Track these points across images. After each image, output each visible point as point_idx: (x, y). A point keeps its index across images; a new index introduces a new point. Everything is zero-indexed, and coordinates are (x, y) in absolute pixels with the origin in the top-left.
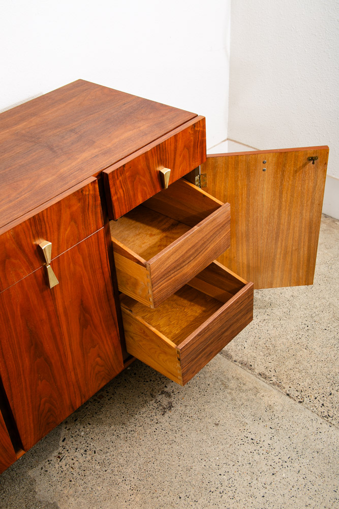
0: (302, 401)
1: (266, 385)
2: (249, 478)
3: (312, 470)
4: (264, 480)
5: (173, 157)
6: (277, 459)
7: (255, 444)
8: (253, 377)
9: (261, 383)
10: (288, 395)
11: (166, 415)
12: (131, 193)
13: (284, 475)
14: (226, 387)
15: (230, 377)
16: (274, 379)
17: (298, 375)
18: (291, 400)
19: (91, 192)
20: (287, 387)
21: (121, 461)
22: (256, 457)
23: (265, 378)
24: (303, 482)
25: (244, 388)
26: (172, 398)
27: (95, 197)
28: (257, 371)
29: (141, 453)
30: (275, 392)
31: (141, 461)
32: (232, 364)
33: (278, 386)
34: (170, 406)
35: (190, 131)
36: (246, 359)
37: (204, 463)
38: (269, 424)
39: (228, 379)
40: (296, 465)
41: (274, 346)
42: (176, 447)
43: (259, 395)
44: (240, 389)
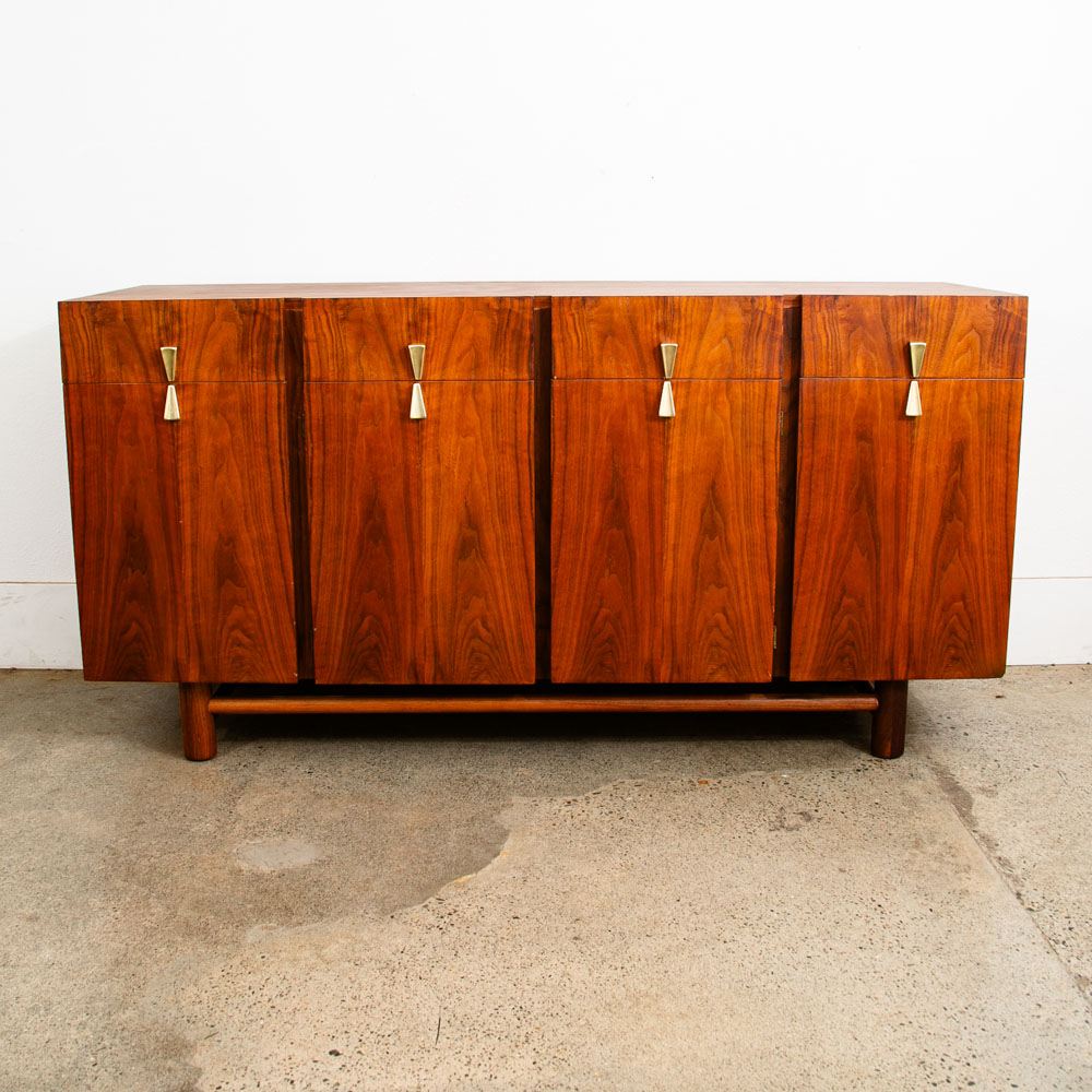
0: (1035, 909)
1: (993, 872)
2: (814, 933)
3: (937, 974)
4: (835, 946)
6: (889, 938)
7: (878, 912)
8: (981, 856)
9: (990, 867)
10: (1019, 895)
11: (777, 832)
13: (877, 957)
14: (917, 845)
15: (940, 841)
17: (1075, 886)
18: (1018, 902)
20: (1029, 886)
21: (645, 840)
23: (1003, 865)
24: (901, 975)
25: (948, 859)
26: (809, 824)
28: (998, 854)
29: (685, 845)
30: (999, 883)
31: (675, 851)
32: (966, 831)
33: (1015, 881)
34: (797, 828)
36: (997, 836)
37: (764, 891)
38: (933, 905)
39: (933, 842)
40: (916, 958)
41: (1074, 843)
42: (744, 862)
43: (963, 875)
44: (939, 858)
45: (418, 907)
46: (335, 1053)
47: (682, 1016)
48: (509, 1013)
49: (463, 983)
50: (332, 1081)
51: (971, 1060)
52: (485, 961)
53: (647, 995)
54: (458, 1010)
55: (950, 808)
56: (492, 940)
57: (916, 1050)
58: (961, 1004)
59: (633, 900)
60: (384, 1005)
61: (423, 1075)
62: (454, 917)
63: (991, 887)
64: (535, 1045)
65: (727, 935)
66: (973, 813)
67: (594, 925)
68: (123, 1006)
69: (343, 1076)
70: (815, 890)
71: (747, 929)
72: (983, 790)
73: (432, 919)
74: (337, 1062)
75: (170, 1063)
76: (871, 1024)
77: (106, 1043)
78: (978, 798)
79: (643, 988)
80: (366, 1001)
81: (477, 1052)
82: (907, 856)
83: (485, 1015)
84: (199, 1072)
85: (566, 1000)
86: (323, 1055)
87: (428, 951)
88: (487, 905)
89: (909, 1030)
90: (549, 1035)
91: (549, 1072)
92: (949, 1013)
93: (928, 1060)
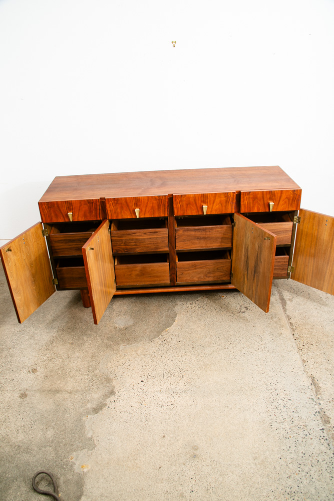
0: (296, 339)
1: (288, 327)
2: (246, 346)
4: (250, 350)
5: (278, 199)
6: (263, 348)
7: (261, 340)
8: (286, 322)
9: (288, 326)
10: (293, 335)
11: (239, 314)
12: (252, 205)
13: (260, 353)
14: (272, 318)
15: (277, 317)
16: (294, 327)
17: (307, 332)
18: (292, 337)
19: (232, 196)
20: (296, 332)
21: (209, 316)
22: (256, 343)
23: (291, 325)
24: (264, 359)
25: (278, 323)
26: (247, 311)
27: (233, 199)
28: (290, 321)
29: (218, 318)
30: (289, 331)
31: (216, 320)
32: (284, 314)
33: (293, 330)
34: (244, 312)
35: (291, 192)
36: (291, 315)
37: (235, 333)
38: (274, 338)
39: (276, 317)
40: (268, 354)
41: (309, 318)
42: (231, 324)
43: (281, 328)
44: (276, 322)
45: (157, 338)
46: (142, 381)
47: (216, 371)
48: (178, 370)
49: (169, 361)
50: (142, 389)
51: (276, 383)
52: (173, 355)
53: (208, 365)
54: (168, 369)
55: (281, 306)
56: (174, 348)
57: (265, 380)
58: (277, 367)
59: (206, 336)
60: (152, 368)
61: (161, 387)
62: (166, 341)
63: (287, 332)
64: (184, 379)
65: (226, 347)
66: (286, 308)
67: (197, 344)
68: (96, 369)
69: (144, 387)
70: (247, 333)
71: (231, 345)
72: (289, 299)
73: (161, 342)
74: (143, 383)
75: (108, 385)
76: (256, 373)
77: (94, 379)
78: (288, 302)
79: (207, 362)
80: (148, 367)
81: (172, 381)
82: (269, 322)
83: (173, 371)
84: (114, 387)
85: (191, 366)
86: (140, 382)
87: (160, 351)
88: (173, 337)
89: (264, 375)
90: (187, 376)
91: (187, 386)
92: (274, 370)
93: (268, 384)
